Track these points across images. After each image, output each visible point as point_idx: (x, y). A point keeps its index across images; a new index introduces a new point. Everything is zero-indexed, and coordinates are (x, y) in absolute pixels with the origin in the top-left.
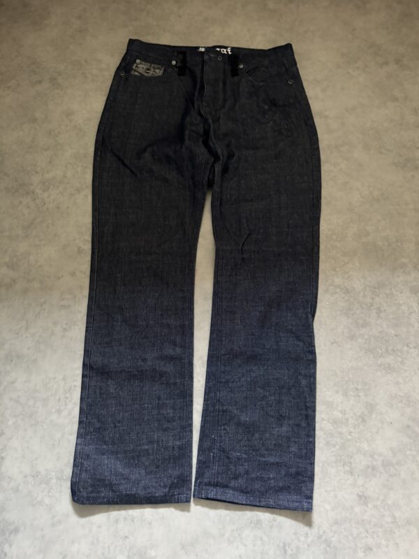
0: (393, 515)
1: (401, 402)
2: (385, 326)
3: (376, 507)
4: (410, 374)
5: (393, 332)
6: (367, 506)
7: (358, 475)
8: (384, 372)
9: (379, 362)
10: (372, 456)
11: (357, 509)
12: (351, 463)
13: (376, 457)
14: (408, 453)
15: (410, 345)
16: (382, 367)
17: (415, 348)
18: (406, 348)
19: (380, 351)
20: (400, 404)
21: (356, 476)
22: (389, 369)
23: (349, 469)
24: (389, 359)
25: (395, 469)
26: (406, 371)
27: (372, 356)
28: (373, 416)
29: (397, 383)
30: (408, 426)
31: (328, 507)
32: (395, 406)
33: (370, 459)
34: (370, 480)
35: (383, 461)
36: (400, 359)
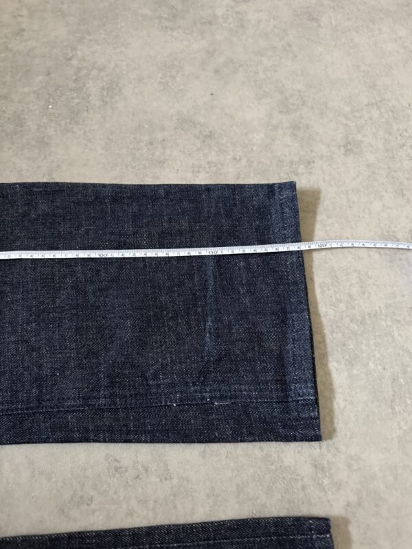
0: (366, 105)
1: (173, 77)
2: (26, 90)
3: (360, 129)
4: (122, 61)
5: (41, 77)
6: (362, 142)
7: (311, 151)
8: (117, 98)
9: (98, 104)
10: (275, 128)
11: (371, 158)
12: (292, 162)
13: (274, 122)
14: (261, 76)
15: (70, 55)
16: (108, 100)
17: (74, 49)
18: (74, 62)
19: (77, 101)
20: (178, 79)
21: (313, 154)
22: (111, 90)
23: (302, 167)
24: (93, 87)
25: (292, 96)
26: (116, 66)
27: (85, 114)
28: (202, 120)
29: (140, 80)
30: (217, 72)
31: (377, 205)
32: (182, 87)
33: (281, 132)
34: (317, 133)
35: (281, 112)
36: (95, 72)
